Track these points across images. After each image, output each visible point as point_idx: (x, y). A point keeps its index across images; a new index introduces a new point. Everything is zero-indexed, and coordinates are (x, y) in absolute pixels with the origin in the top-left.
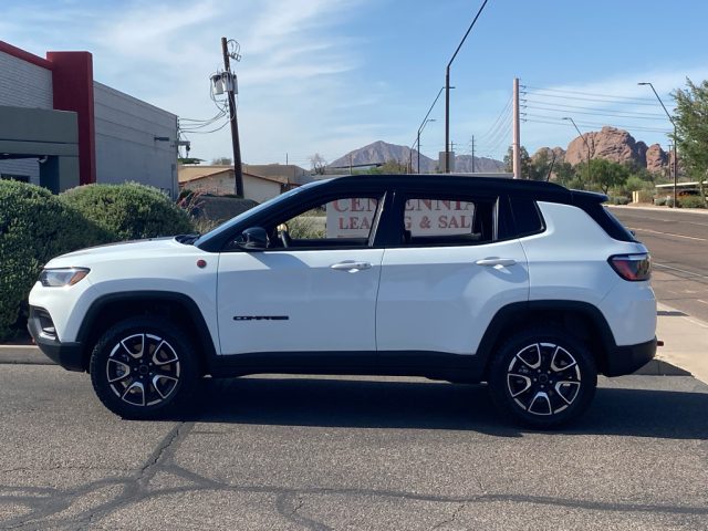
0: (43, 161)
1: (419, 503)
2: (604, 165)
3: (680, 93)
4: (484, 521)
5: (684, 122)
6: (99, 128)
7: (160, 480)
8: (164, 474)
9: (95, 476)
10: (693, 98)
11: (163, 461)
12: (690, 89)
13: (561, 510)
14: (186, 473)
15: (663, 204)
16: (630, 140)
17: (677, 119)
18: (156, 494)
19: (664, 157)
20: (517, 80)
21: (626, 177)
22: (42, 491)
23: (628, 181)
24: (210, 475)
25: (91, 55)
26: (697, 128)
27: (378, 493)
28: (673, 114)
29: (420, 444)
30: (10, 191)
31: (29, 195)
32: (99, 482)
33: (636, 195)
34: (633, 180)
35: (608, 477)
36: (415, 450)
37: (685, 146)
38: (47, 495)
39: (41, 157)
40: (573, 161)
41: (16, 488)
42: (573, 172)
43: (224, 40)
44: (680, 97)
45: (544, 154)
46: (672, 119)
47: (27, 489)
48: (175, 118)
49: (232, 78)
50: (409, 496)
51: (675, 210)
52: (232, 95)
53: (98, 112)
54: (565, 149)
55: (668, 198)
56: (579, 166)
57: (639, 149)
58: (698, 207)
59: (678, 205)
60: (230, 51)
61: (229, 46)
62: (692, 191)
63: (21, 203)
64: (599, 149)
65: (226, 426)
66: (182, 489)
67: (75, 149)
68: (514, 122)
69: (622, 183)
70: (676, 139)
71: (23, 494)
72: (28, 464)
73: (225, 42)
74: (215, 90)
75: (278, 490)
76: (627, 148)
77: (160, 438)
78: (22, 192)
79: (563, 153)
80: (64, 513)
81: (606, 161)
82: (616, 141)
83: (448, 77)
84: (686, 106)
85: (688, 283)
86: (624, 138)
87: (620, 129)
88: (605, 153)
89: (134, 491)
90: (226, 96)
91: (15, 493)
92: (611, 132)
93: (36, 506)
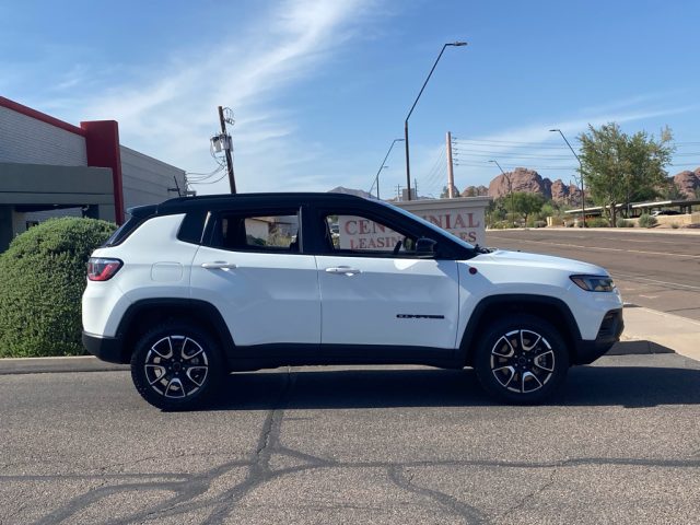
0: (85, 209)
1: (516, 470)
2: (523, 198)
3: (584, 137)
4: (581, 482)
5: (588, 159)
6: (125, 183)
7: (277, 462)
8: (279, 456)
9: (219, 461)
10: (594, 140)
11: (272, 444)
12: (592, 133)
13: (640, 469)
14: (298, 454)
15: (572, 226)
16: (537, 178)
17: (583, 157)
18: (279, 473)
19: (566, 190)
20: (449, 134)
21: (541, 205)
22: (179, 476)
23: (542, 209)
24: (318, 454)
25: (116, 123)
26: (599, 163)
27: (472, 463)
28: (578, 153)
29: (487, 420)
30: (87, 227)
31: (103, 229)
32: (225, 466)
33: (549, 220)
34: (546, 208)
35: (664, 438)
36: (484, 424)
37: (591, 178)
38: (183, 480)
39: (84, 206)
40: (496, 196)
41: (154, 475)
42: (495, 204)
43: (220, 108)
44: (584, 139)
45: (471, 192)
46: (579, 157)
47: (164, 475)
48: (184, 173)
49: (228, 139)
50: (503, 464)
51: (584, 229)
52: (228, 152)
53: (125, 170)
54: (487, 186)
55: (576, 221)
56: (499, 200)
57: (545, 185)
58: (601, 227)
59: (587, 226)
60: (225, 117)
61: (224, 113)
62: (597, 214)
63: (98, 236)
64: (514, 186)
65: (311, 413)
66: (300, 468)
67: (111, 199)
68: (448, 166)
69: (538, 211)
70: (582, 172)
71: (162, 480)
72: (155, 454)
73: (221, 110)
74: (215, 149)
75: (385, 464)
76: (536, 184)
77: (260, 425)
78: (97, 227)
79: (485, 190)
80: (207, 495)
81: (524, 194)
82: (527, 179)
83: (406, 129)
84: (589, 146)
85: (624, 283)
86: (533, 177)
87: (529, 169)
88: (519, 188)
89: (260, 473)
90: (223, 153)
91: (155, 480)
92: (523, 172)
93: (179, 490)
